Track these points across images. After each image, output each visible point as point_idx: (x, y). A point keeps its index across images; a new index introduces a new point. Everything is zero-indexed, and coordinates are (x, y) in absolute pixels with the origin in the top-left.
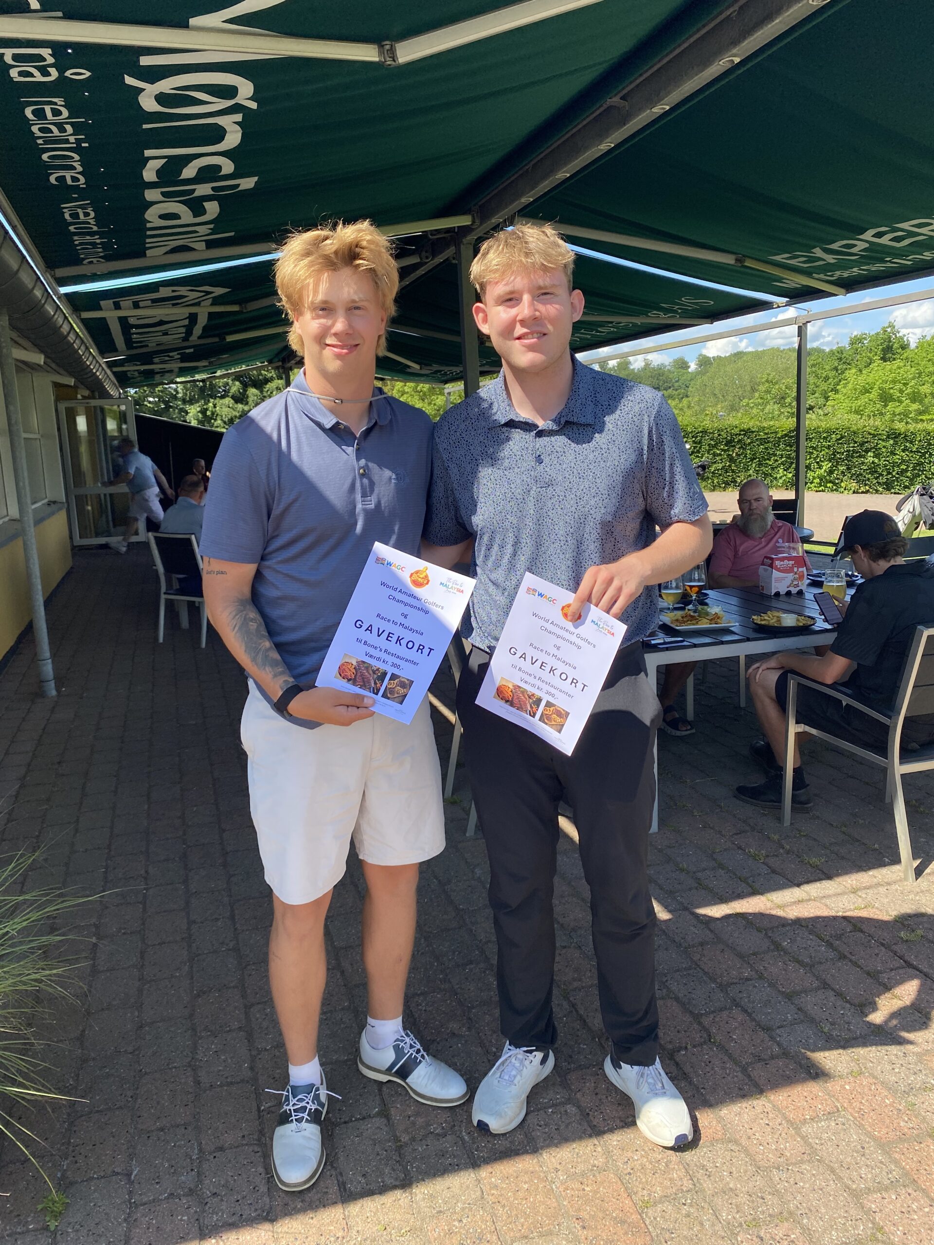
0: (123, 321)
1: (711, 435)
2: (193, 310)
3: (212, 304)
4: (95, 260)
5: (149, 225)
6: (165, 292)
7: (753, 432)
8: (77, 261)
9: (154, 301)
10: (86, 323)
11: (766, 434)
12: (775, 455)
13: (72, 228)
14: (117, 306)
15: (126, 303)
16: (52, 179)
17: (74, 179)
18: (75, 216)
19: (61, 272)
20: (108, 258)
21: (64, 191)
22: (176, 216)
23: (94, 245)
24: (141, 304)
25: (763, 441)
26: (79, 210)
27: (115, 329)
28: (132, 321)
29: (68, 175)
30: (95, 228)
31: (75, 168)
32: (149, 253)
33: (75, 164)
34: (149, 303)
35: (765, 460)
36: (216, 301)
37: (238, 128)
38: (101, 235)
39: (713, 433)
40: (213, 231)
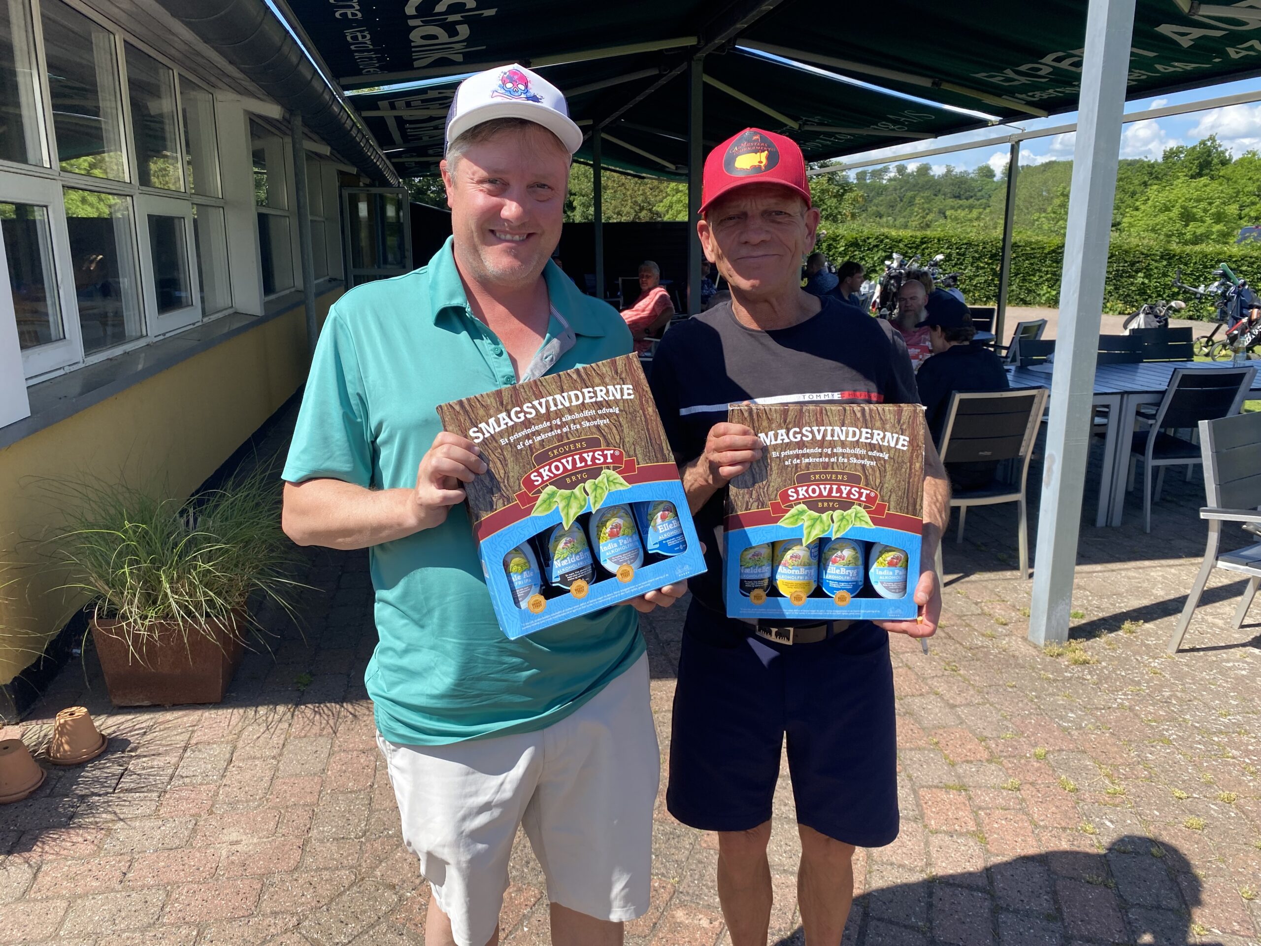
0: (398, 119)
1: (975, 248)
4: (372, 70)
5: (413, 44)
6: (432, 94)
7: (1019, 246)
8: (358, 72)
9: (423, 101)
10: (366, 120)
11: (1033, 249)
12: (1040, 271)
13: (353, 47)
14: (393, 107)
15: (399, 103)
16: (337, 15)
17: (353, 14)
18: (355, 38)
19: (345, 81)
20: (382, 68)
21: (346, 22)
22: (436, 37)
23: (371, 59)
24: (413, 104)
25: (1028, 257)
26: (359, 34)
27: (392, 125)
28: (405, 118)
29: (349, 12)
30: (371, 47)
31: (354, 7)
32: (416, 64)
33: (354, 4)
34: (419, 103)
35: (1030, 275)
38: (376, 51)
39: (978, 245)
40: (466, 47)
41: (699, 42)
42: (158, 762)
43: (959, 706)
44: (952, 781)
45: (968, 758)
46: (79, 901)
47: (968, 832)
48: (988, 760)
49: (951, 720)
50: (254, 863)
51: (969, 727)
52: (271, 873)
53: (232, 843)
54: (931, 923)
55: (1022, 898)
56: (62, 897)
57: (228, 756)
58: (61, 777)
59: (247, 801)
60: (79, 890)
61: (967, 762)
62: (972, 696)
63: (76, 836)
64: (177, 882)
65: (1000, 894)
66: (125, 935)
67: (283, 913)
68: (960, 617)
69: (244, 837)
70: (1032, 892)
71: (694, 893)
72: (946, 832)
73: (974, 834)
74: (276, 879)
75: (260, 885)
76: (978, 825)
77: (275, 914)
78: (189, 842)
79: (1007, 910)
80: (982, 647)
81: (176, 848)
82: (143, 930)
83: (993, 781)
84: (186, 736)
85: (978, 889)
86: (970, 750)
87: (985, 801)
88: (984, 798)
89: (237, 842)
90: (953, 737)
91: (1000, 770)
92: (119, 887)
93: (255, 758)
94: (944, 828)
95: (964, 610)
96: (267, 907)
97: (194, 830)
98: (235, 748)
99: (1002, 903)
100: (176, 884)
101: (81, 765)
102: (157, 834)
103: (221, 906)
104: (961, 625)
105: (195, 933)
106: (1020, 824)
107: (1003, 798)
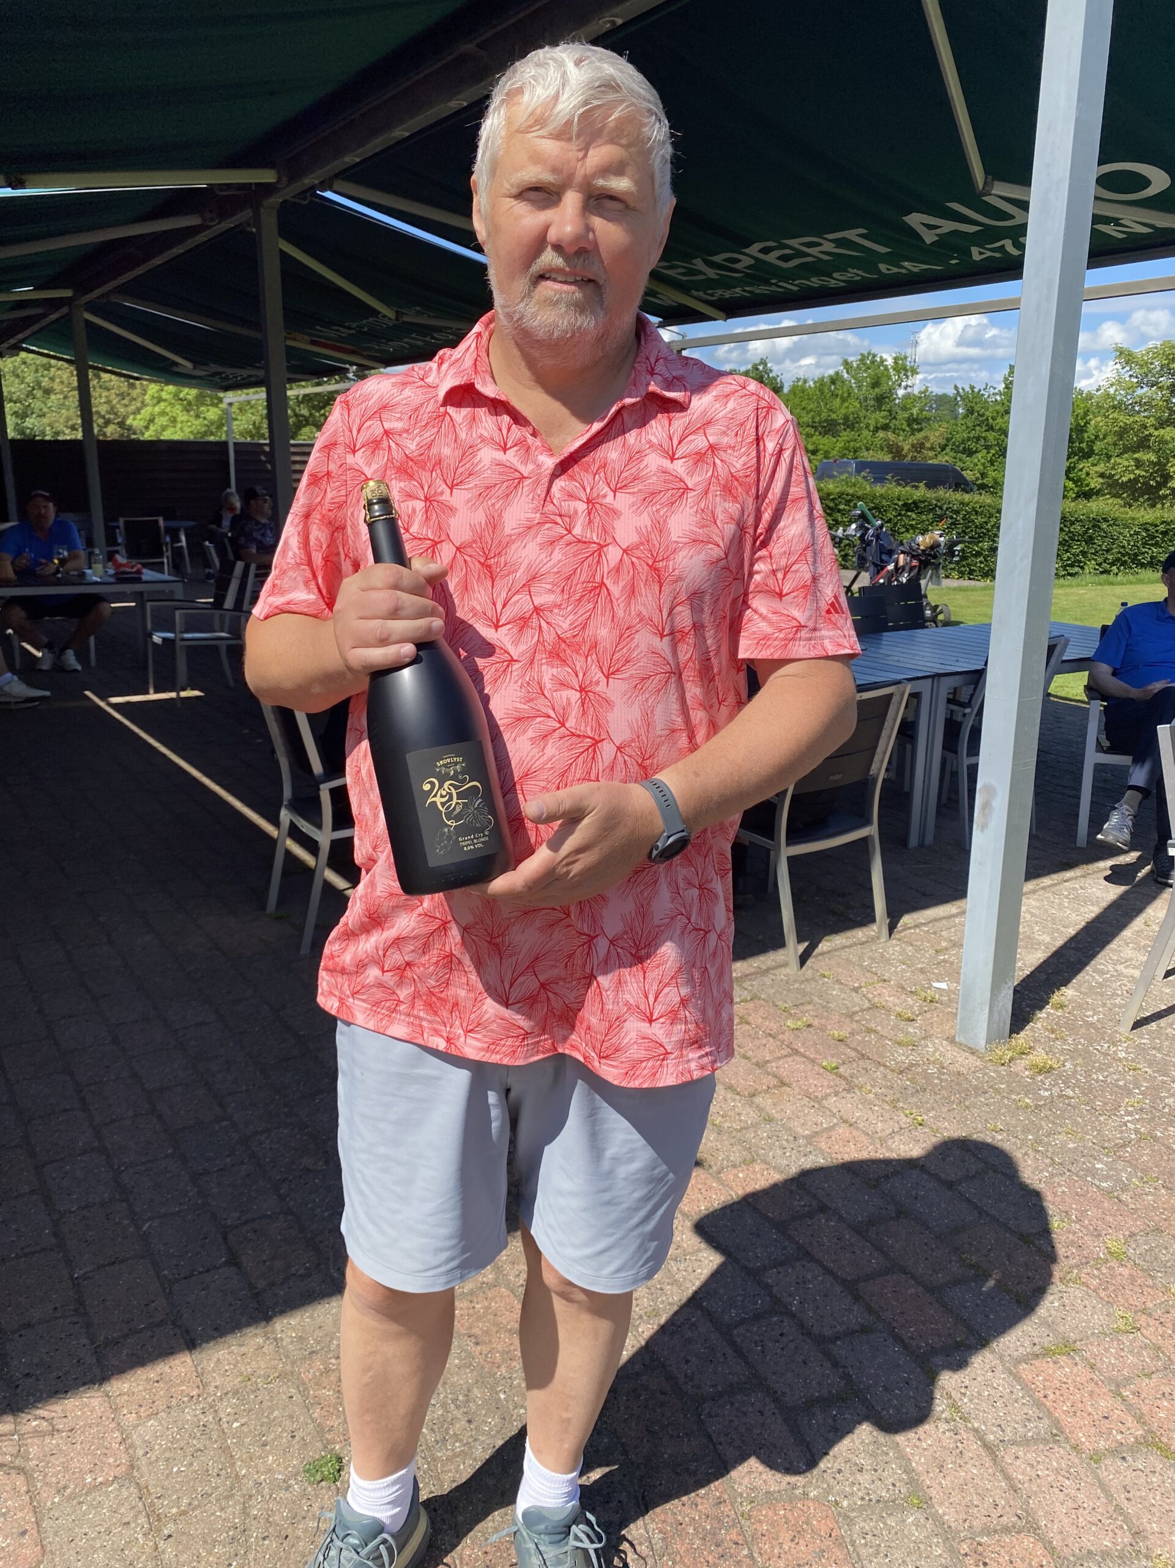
41: (279, 180)
47: (1137, 1441)
49: (964, 1212)
68: (851, 1018)
72: (1112, 1453)
76: (1139, 1420)
80: (913, 1065)
88: (1108, 1360)
94: (1102, 1443)
104: (862, 1031)
107: (1131, 1353)
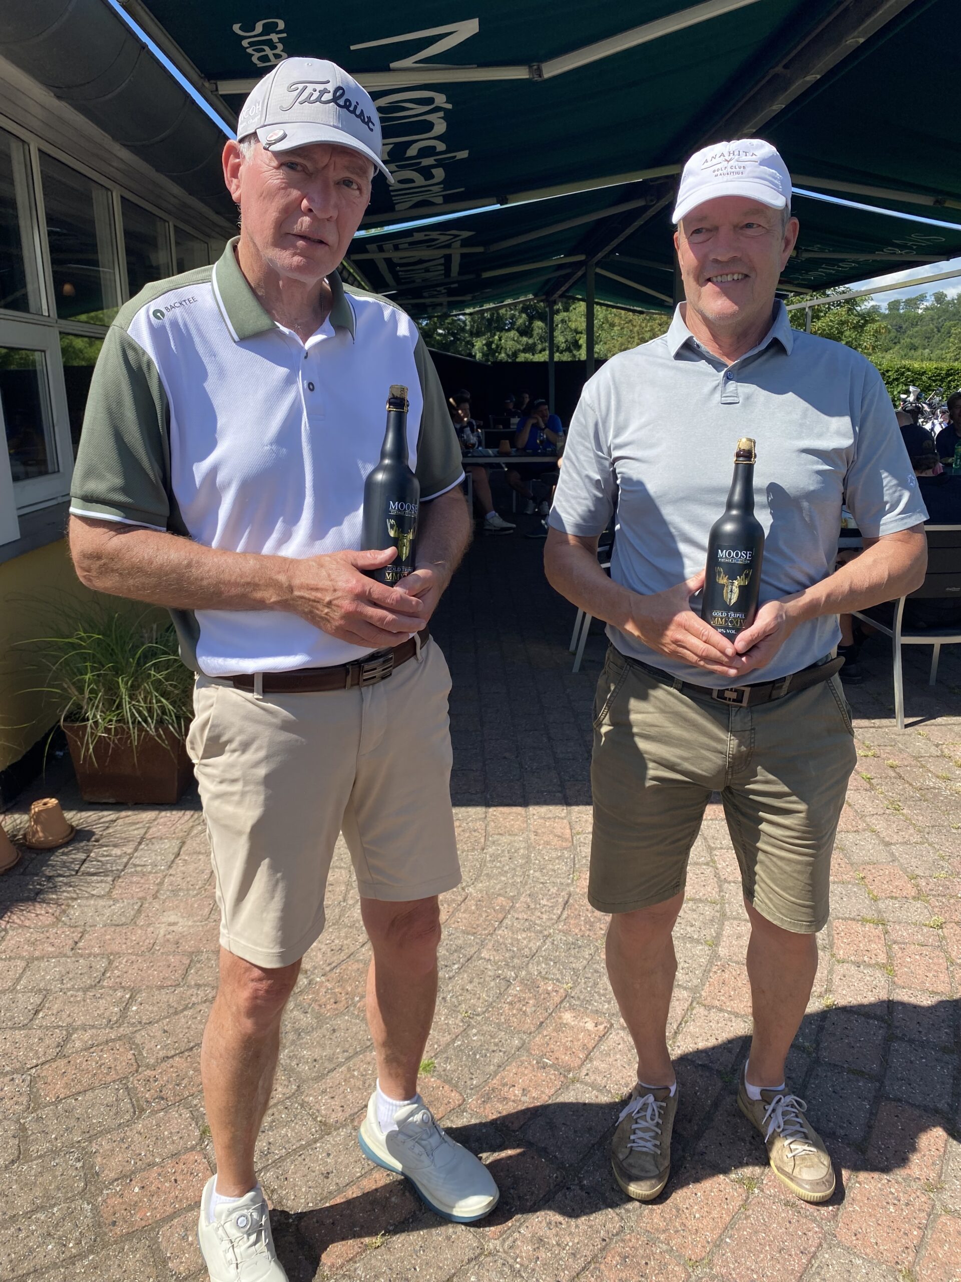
0: (388, 261)
2: (447, 251)
3: (462, 246)
5: (391, 188)
6: (418, 236)
9: (410, 244)
10: (356, 264)
14: (381, 249)
15: (388, 246)
22: (412, 181)
24: (401, 247)
27: (383, 267)
28: (395, 260)
32: (398, 207)
34: (406, 246)
36: (465, 243)
37: (442, 121)
40: (445, 189)
42: (117, 851)
43: (895, 844)
44: (870, 914)
45: (894, 894)
46: (36, 962)
47: (877, 964)
48: (914, 898)
49: (883, 857)
50: (186, 942)
51: (901, 865)
52: (199, 952)
53: (170, 924)
54: (818, 1045)
55: (920, 1029)
56: (21, 958)
57: (176, 850)
58: (34, 859)
59: (188, 890)
60: (37, 954)
61: (892, 898)
62: (911, 835)
63: (40, 909)
64: (119, 953)
65: (897, 1024)
66: (69, 993)
67: (205, 985)
68: (916, 758)
69: (181, 920)
70: (933, 1025)
71: (584, 999)
72: (853, 963)
73: (883, 966)
74: (204, 957)
75: (188, 961)
76: (889, 957)
77: (198, 986)
78: (134, 920)
79: (902, 1039)
80: (934, 788)
81: (122, 925)
82: (85, 990)
83: (915, 918)
84: (142, 831)
85: (875, 1017)
86: (897, 886)
87: (902, 935)
88: (900, 932)
89: (175, 924)
90: (881, 872)
91: (926, 907)
92: (71, 954)
93: (199, 853)
94: (852, 958)
95: (923, 751)
96: (192, 979)
97: (139, 911)
98: (183, 843)
99: (898, 1033)
100: (118, 954)
101: (51, 850)
102: (107, 912)
103: (153, 976)
104: (916, 766)
105: (128, 996)
106: (935, 960)
107: (922, 935)
